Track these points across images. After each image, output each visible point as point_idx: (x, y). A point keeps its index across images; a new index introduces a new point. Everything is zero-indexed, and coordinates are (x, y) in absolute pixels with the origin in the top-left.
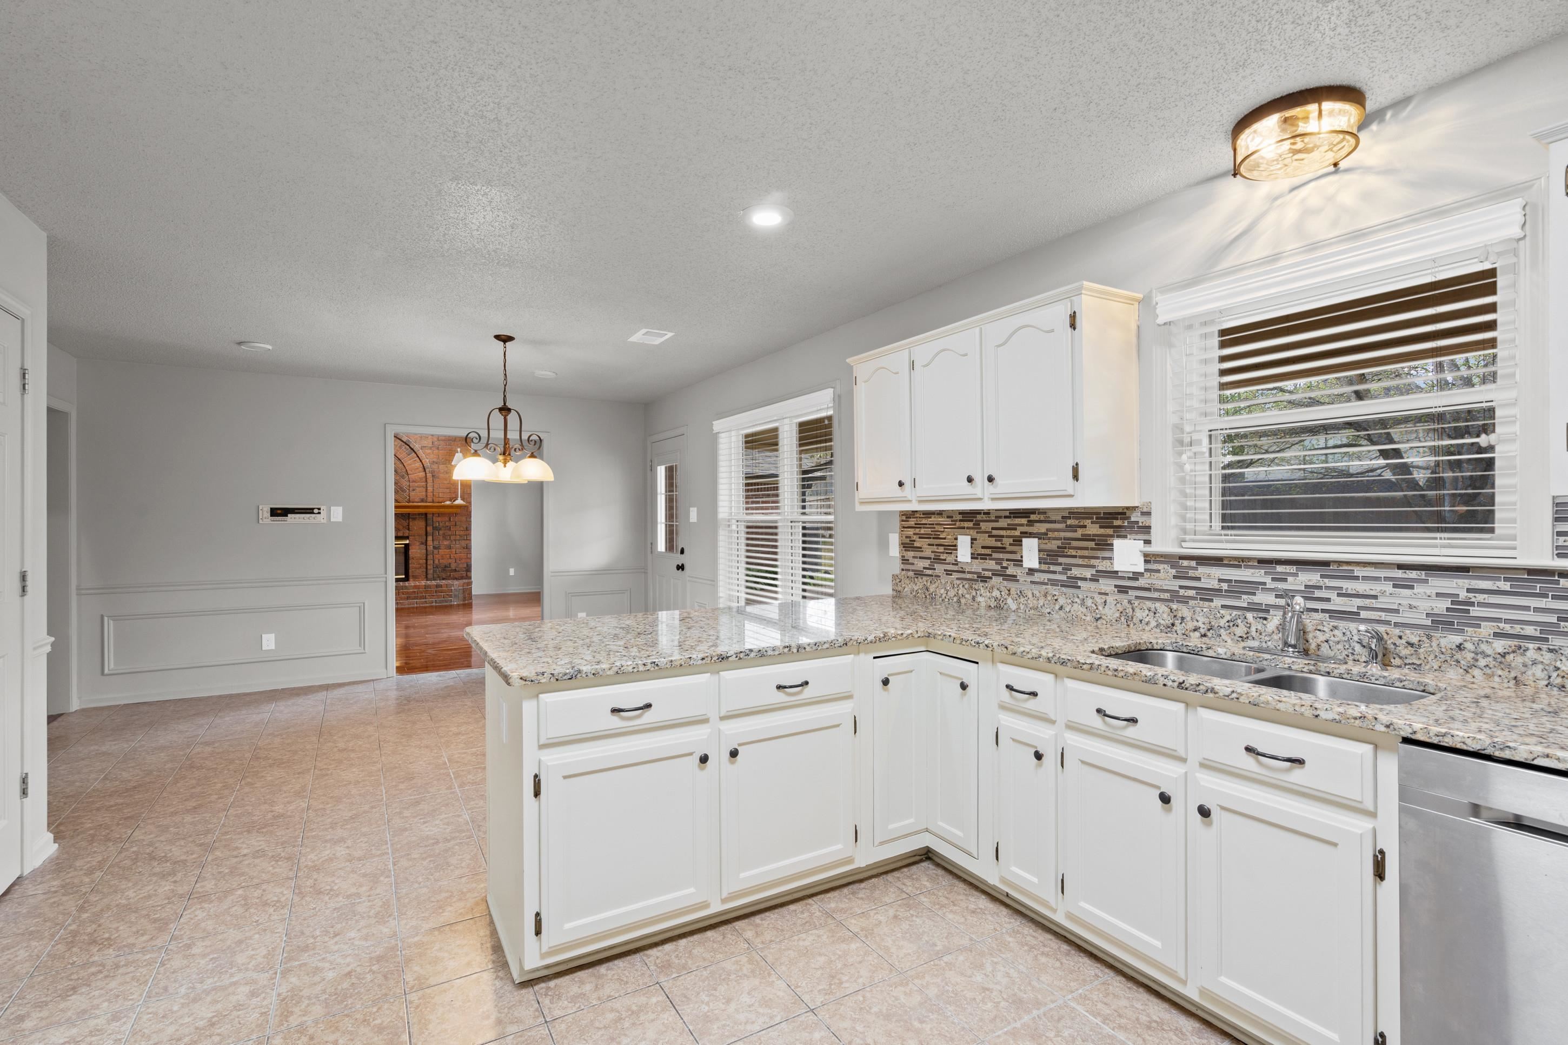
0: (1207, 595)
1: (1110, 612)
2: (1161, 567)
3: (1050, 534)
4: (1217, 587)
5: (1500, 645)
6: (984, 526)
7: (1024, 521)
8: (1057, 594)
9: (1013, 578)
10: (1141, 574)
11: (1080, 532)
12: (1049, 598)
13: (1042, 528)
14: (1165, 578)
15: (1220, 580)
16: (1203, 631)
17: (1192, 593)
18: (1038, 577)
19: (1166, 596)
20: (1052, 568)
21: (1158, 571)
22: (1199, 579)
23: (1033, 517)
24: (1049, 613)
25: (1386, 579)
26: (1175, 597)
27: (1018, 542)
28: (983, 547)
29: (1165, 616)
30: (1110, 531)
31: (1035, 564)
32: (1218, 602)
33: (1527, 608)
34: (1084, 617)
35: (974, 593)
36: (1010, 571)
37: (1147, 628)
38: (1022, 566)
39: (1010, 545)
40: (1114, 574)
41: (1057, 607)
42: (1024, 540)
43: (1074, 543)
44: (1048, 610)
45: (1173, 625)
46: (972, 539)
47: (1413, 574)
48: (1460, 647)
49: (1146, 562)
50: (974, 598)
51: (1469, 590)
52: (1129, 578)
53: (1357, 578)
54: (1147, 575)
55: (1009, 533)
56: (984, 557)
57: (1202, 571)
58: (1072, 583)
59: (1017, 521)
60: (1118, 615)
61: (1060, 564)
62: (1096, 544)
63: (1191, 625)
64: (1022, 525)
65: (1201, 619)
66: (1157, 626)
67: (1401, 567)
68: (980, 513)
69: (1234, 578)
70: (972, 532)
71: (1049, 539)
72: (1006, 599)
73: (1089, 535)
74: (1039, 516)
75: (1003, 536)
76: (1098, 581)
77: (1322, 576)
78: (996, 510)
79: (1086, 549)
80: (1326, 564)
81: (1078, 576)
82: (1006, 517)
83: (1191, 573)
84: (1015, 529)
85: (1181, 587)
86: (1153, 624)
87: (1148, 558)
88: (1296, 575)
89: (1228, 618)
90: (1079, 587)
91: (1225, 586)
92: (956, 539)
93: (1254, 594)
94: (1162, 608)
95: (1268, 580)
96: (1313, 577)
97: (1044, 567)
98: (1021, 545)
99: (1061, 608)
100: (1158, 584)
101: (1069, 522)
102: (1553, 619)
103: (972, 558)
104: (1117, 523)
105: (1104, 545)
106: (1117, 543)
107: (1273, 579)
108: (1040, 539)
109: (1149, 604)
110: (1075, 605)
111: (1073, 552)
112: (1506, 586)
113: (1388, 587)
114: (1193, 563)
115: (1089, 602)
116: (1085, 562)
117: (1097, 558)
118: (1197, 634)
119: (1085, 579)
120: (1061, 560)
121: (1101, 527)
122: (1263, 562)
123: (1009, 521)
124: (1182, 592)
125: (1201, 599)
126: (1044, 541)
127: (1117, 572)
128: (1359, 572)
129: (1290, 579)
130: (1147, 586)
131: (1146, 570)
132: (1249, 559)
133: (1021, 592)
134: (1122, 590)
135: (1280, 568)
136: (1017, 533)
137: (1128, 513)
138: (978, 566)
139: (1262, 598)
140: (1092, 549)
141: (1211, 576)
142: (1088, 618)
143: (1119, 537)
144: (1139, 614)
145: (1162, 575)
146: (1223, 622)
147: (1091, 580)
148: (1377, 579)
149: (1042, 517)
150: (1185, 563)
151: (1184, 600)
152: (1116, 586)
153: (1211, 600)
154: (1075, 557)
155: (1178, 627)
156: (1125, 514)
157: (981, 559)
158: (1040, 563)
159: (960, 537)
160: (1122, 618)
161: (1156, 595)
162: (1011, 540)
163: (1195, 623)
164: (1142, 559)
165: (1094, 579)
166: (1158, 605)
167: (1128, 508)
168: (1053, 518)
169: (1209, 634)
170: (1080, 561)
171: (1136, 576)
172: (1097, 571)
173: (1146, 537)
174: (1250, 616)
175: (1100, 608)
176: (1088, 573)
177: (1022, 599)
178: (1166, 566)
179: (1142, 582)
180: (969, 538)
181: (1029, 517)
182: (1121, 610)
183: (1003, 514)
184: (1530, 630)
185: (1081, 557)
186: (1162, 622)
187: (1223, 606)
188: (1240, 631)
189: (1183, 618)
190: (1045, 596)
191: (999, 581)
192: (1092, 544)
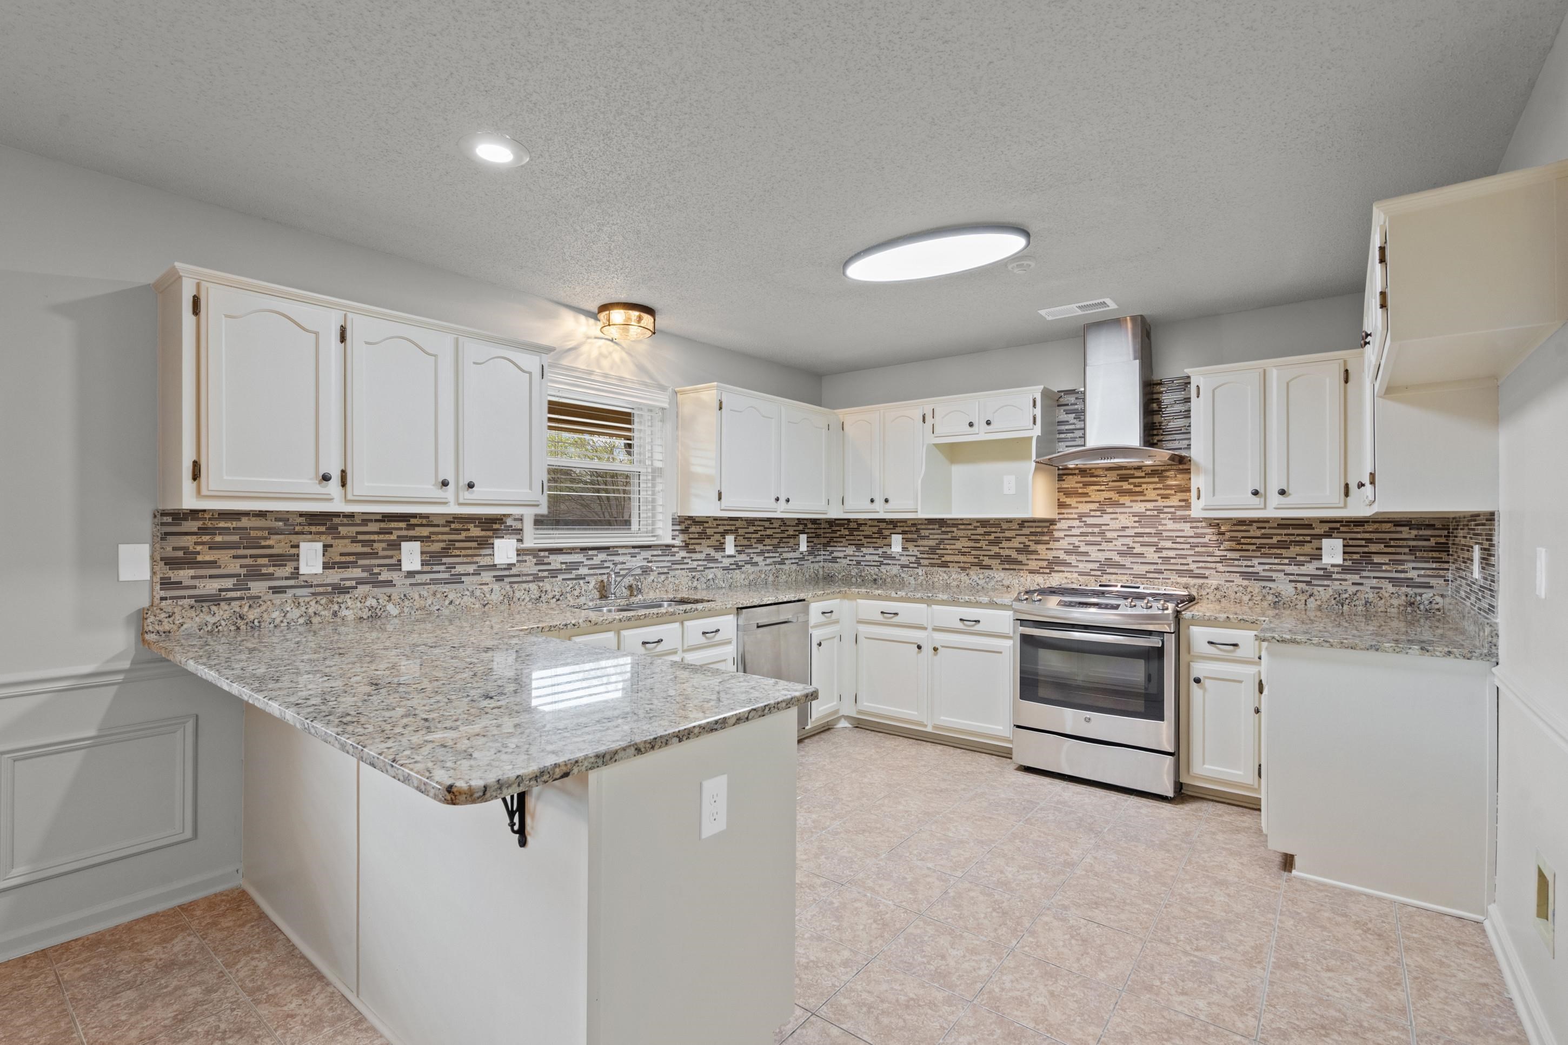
0: (554, 573)
1: (496, 597)
2: (527, 558)
3: (434, 537)
4: (560, 568)
5: (663, 577)
6: (343, 530)
7: (403, 525)
8: (447, 590)
9: (389, 583)
10: (514, 565)
11: (464, 534)
12: (438, 596)
13: (425, 532)
14: (530, 566)
15: (562, 563)
16: (557, 597)
17: (546, 574)
18: (419, 578)
19: (531, 578)
20: (436, 568)
21: (526, 561)
22: (549, 564)
23: (413, 521)
24: (438, 610)
25: (629, 553)
26: (537, 578)
27: (395, 546)
28: (342, 555)
29: (535, 592)
30: (490, 533)
31: (417, 566)
32: (560, 577)
33: (664, 561)
34: (473, 606)
35: (336, 607)
36: (385, 576)
37: (523, 604)
38: (400, 570)
39: (384, 549)
40: (493, 567)
41: (447, 602)
42: (403, 544)
43: (457, 544)
44: (438, 607)
45: (540, 597)
46: (325, 546)
47: (637, 550)
48: (653, 581)
49: (518, 555)
50: (335, 614)
51: (652, 556)
52: (505, 569)
53: (619, 554)
54: (518, 565)
55: (381, 537)
56: (344, 566)
57: (552, 557)
58: (456, 580)
59: (393, 525)
60: (502, 598)
61: (445, 564)
62: (478, 544)
63: (550, 596)
64: (401, 529)
65: (557, 590)
66: (529, 601)
67: (634, 547)
68: (339, 516)
69: (568, 561)
70: (323, 537)
71: (433, 541)
72: (385, 606)
73: (473, 537)
74: (421, 520)
75: (374, 541)
76: (480, 574)
77: (608, 555)
78: (363, 513)
79: (470, 548)
80: (608, 548)
81: (462, 572)
82: (376, 521)
83: (546, 560)
84: (391, 533)
85: (539, 571)
86: (528, 599)
87: (520, 552)
88: (597, 555)
89: (571, 586)
90: (463, 582)
91: (564, 566)
92: (298, 546)
93: (578, 569)
94: (533, 586)
95: (584, 560)
96: (602, 556)
97: (427, 568)
98: (400, 549)
99: (451, 603)
100: (525, 570)
101: (453, 526)
102: (669, 564)
103: (324, 568)
104: (495, 526)
105: (485, 543)
106: (497, 542)
107: (587, 559)
108: (422, 542)
109: (525, 585)
110: (465, 598)
111: (458, 553)
112: (660, 552)
113: (628, 558)
114: (546, 554)
115: (478, 593)
116: (469, 560)
117: (480, 555)
118: (555, 600)
119: (469, 574)
120: (444, 560)
121: (482, 530)
122: (583, 549)
123: (383, 525)
124: (540, 574)
125: (552, 577)
126: (427, 544)
127: (495, 565)
128: (621, 551)
129: (595, 558)
130: (518, 573)
131: (518, 561)
132: (573, 549)
133: (405, 595)
134: (499, 579)
135: (590, 552)
136: (393, 537)
137: (504, 518)
138: (334, 576)
139: (583, 571)
140: (475, 548)
141: (556, 561)
142: (477, 606)
143: (497, 537)
144: (518, 594)
145: (528, 564)
146: (568, 589)
147: (473, 574)
148: (626, 554)
149: (424, 522)
150: (542, 554)
151: (542, 579)
152: (494, 577)
153: (557, 577)
154: (459, 556)
155: (543, 598)
156: (502, 519)
157: (339, 568)
158: (422, 565)
159: (302, 545)
160: (505, 600)
161: (524, 578)
162: (384, 545)
163: (554, 593)
164: (516, 553)
165: (476, 573)
166: (531, 585)
167: (504, 515)
168: (435, 522)
169: (561, 598)
170: (465, 560)
171: (510, 566)
172: (479, 567)
173: (519, 537)
174: (581, 582)
175: (488, 595)
176: (471, 569)
177: (407, 602)
178: (530, 557)
179: (514, 571)
180: (319, 546)
181: (409, 521)
182: (504, 593)
183: (373, 517)
184: (666, 570)
185: (464, 556)
186: (533, 597)
187: (563, 579)
188: (576, 593)
189: (546, 591)
190: (434, 594)
191: (368, 590)
192: (474, 544)
